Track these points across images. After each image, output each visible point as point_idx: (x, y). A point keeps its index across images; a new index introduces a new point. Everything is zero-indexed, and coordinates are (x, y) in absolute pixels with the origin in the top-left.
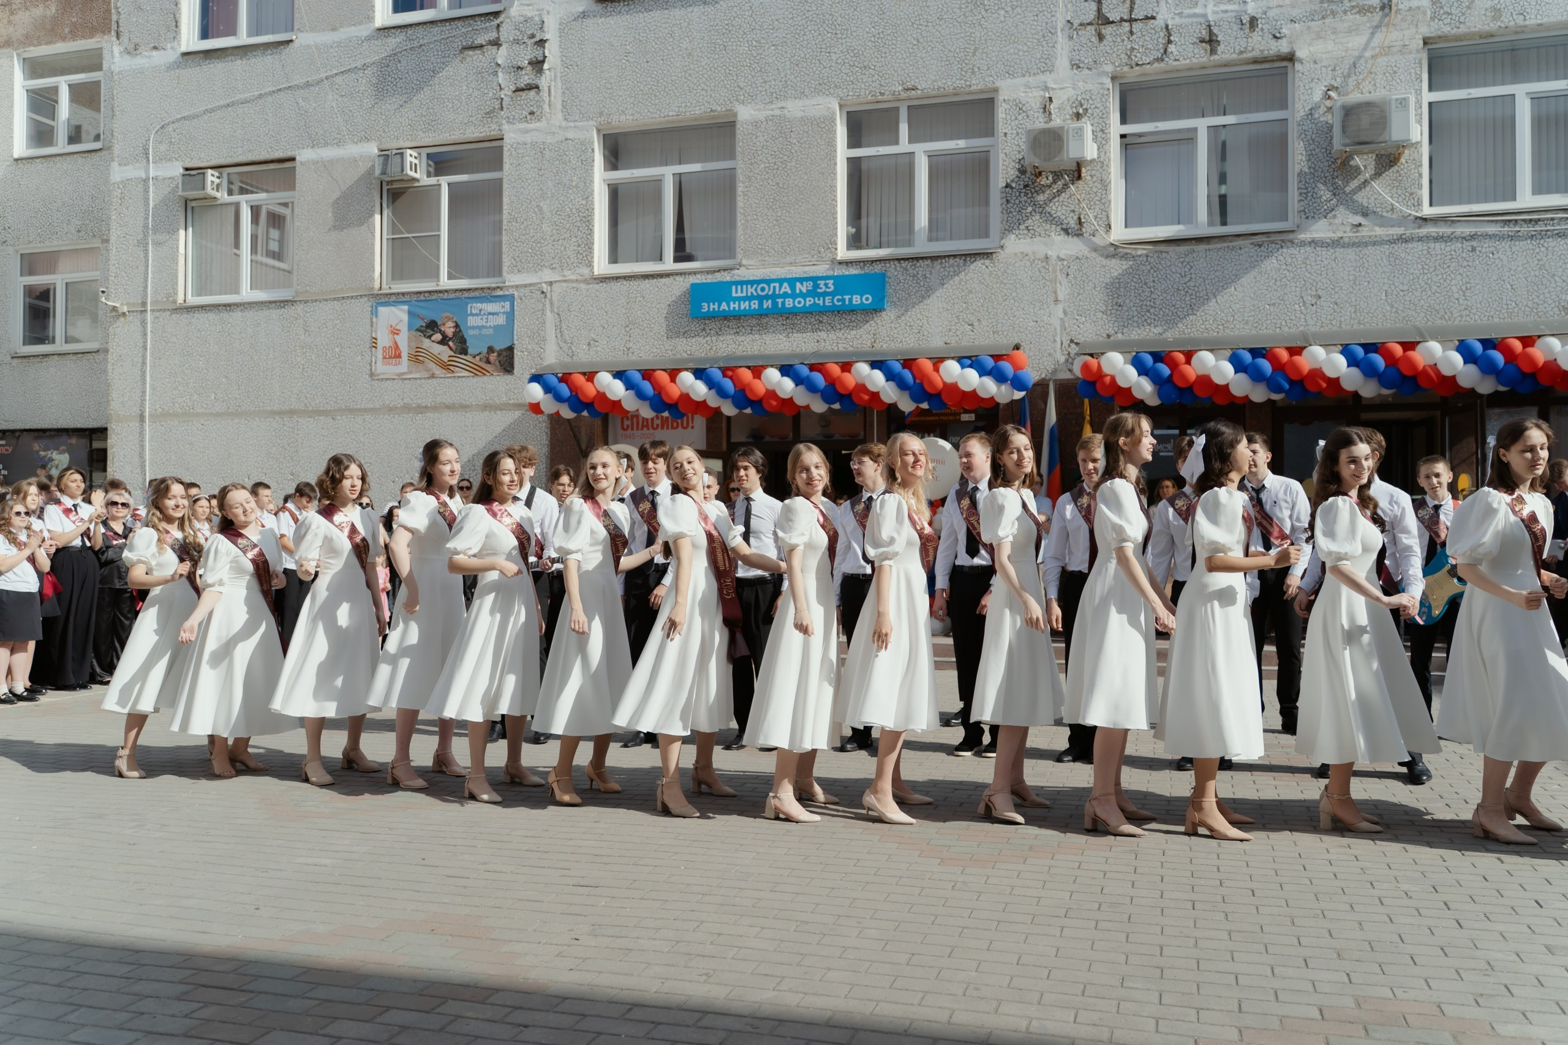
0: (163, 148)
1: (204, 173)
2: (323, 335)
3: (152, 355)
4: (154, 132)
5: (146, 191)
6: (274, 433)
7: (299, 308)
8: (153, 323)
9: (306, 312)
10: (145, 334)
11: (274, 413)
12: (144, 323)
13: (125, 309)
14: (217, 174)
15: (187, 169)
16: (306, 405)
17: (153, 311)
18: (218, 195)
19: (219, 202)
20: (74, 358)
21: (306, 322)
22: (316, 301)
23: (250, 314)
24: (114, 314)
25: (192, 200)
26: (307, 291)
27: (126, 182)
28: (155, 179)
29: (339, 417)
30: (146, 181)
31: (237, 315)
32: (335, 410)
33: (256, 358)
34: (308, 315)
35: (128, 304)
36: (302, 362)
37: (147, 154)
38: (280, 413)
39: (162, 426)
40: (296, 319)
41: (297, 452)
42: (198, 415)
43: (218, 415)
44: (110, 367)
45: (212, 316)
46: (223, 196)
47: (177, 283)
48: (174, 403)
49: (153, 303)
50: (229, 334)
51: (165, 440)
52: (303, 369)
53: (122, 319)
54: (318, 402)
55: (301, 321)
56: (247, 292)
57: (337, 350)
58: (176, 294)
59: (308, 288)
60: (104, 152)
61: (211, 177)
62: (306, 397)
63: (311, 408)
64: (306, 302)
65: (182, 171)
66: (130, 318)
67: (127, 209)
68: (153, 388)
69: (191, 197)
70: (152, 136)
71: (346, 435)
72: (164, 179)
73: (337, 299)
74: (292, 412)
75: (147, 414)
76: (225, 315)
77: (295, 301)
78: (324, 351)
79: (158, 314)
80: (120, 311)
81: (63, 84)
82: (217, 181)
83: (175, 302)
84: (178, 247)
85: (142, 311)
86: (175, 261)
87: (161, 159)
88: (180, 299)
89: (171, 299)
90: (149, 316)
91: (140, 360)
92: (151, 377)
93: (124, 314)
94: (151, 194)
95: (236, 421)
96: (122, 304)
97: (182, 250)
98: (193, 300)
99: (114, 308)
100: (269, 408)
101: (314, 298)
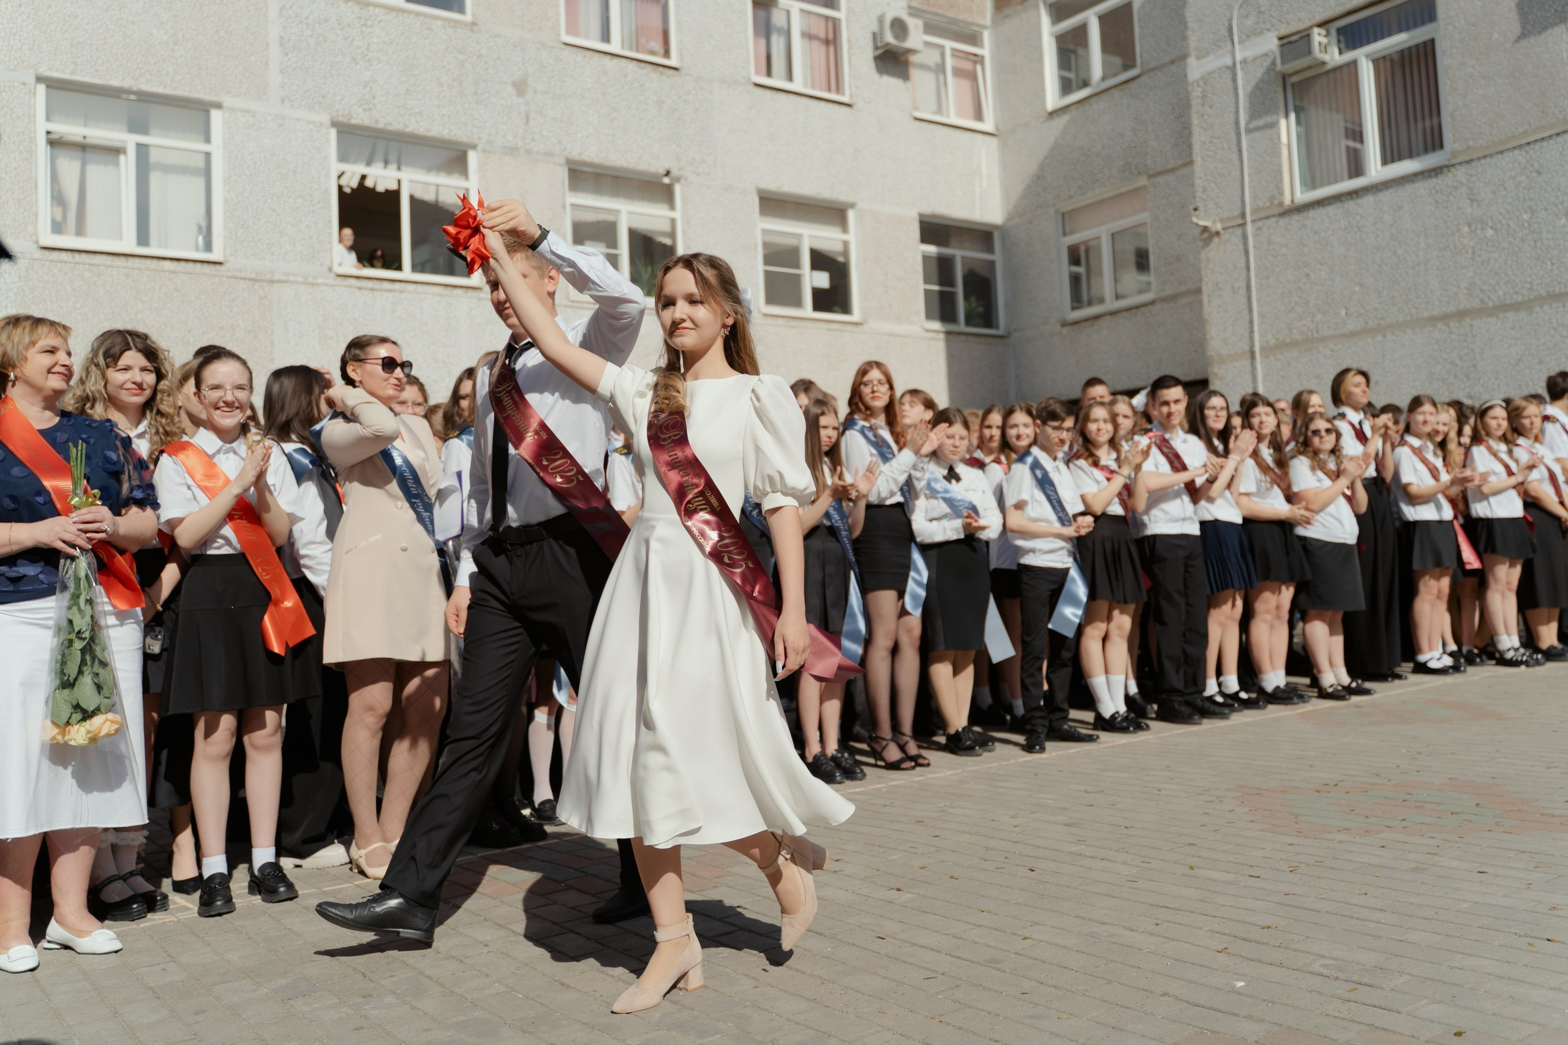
0: (1249, 22)
1: (1308, 36)
2: (1500, 201)
3: (1257, 275)
4: (1236, 7)
5: (1234, 79)
6: (1436, 347)
7: (1460, 173)
8: (1255, 235)
9: (1471, 175)
10: (1247, 252)
11: (1433, 320)
12: (1245, 237)
13: (1219, 227)
14: (1323, 32)
15: (1281, 39)
16: (1482, 301)
17: (1253, 221)
18: (1326, 58)
19: (1328, 67)
20: (1126, 314)
21: (1471, 189)
22: (1485, 157)
23: (1386, 196)
24: (1206, 235)
25: (1291, 75)
26: (1469, 148)
27: (1205, 79)
28: (1244, 61)
29: (1537, 309)
30: (1233, 68)
31: (1369, 200)
32: (1530, 300)
33: (1400, 252)
34: (1474, 179)
35: (1222, 220)
36: (1472, 244)
37: (1231, 35)
38: (1445, 318)
39: (1278, 360)
40: (1456, 188)
41: (1474, 366)
42: (1324, 339)
43: (1353, 334)
44: (1205, 299)
45: (1332, 210)
46: (1334, 57)
47: (1281, 181)
48: (1290, 330)
49: (1253, 212)
50: (1359, 229)
51: (1283, 377)
52: (1474, 253)
53: (1216, 240)
54: (1501, 293)
55: (1464, 190)
56: (1376, 170)
57: (1526, 217)
58: (1281, 194)
59: (1471, 143)
60: (1143, 78)
61: (1318, 37)
62: (1482, 291)
63: (1490, 304)
64: (1469, 162)
65: (1276, 42)
66: (1225, 236)
67: (1211, 107)
68: (1262, 316)
69: (1291, 70)
70: (1235, 14)
71: (1552, 332)
72: (1255, 59)
73: (1520, 147)
74: (1461, 314)
75: (1257, 349)
76: (1350, 205)
77: (1453, 165)
78: (1504, 222)
79: (1260, 224)
80: (1214, 230)
81: (1091, 18)
82: (1324, 40)
83: (1281, 204)
84: (1279, 137)
85: (1240, 225)
86: (1277, 154)
87: (1251, 34)
88: (1287, 201)
89: (1276, 202)
90: (1250, 229)
91: (1243, 284)
92: (1258, 302)
93: (1218, 233)
94: (1240, 82)
95: (1379, 338)
96: (1214, 222)
97: (1284, 139)
98: (1302, 196)
99: (1205, 229)
100: (1426, 314)
101: (1481, 154)
